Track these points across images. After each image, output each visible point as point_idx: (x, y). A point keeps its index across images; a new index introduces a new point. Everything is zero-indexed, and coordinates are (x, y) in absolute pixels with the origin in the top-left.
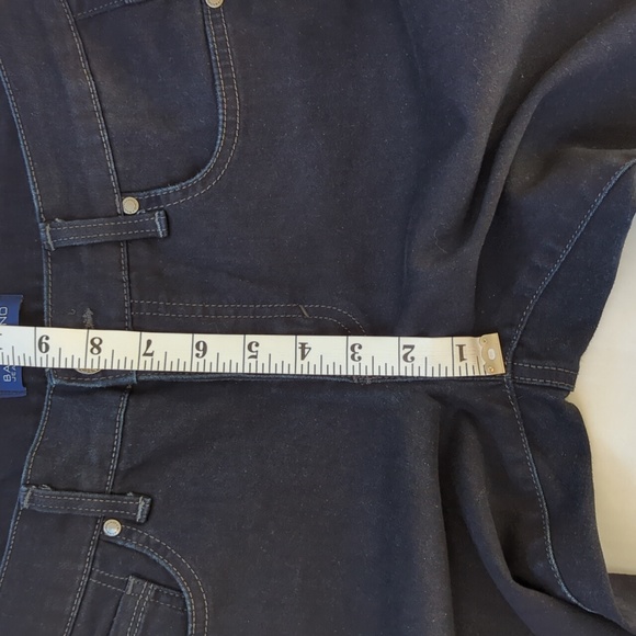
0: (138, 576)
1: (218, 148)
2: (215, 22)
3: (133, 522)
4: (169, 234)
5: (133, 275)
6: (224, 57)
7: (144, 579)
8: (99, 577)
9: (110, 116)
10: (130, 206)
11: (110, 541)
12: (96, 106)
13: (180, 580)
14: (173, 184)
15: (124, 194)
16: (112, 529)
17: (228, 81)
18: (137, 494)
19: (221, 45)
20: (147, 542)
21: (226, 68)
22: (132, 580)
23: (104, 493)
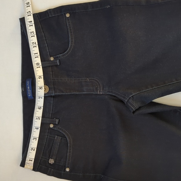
0: (57, 135)
1: (70, 46)
2: (68, 20)
3: (56, 124)
4: (60, 64)
5: (53, 73)
6: (70, 27)
7: (59, 136)
8: (50, 136)
9: (47, 40)
10: (52, 59)
11: (51, 129)
12: (44, 39)
13: (66, 135)
14: (61, 54)
15: (51, 56)
16: (52, 126)
17: (71, 32)
18: (56, 119)
19: (69, 25)
20: (59, 128)
21: (71, 30)
22: (56, 136)
23: (49, 118)
